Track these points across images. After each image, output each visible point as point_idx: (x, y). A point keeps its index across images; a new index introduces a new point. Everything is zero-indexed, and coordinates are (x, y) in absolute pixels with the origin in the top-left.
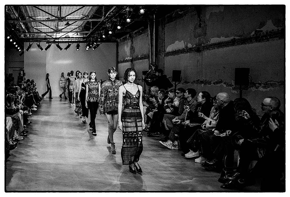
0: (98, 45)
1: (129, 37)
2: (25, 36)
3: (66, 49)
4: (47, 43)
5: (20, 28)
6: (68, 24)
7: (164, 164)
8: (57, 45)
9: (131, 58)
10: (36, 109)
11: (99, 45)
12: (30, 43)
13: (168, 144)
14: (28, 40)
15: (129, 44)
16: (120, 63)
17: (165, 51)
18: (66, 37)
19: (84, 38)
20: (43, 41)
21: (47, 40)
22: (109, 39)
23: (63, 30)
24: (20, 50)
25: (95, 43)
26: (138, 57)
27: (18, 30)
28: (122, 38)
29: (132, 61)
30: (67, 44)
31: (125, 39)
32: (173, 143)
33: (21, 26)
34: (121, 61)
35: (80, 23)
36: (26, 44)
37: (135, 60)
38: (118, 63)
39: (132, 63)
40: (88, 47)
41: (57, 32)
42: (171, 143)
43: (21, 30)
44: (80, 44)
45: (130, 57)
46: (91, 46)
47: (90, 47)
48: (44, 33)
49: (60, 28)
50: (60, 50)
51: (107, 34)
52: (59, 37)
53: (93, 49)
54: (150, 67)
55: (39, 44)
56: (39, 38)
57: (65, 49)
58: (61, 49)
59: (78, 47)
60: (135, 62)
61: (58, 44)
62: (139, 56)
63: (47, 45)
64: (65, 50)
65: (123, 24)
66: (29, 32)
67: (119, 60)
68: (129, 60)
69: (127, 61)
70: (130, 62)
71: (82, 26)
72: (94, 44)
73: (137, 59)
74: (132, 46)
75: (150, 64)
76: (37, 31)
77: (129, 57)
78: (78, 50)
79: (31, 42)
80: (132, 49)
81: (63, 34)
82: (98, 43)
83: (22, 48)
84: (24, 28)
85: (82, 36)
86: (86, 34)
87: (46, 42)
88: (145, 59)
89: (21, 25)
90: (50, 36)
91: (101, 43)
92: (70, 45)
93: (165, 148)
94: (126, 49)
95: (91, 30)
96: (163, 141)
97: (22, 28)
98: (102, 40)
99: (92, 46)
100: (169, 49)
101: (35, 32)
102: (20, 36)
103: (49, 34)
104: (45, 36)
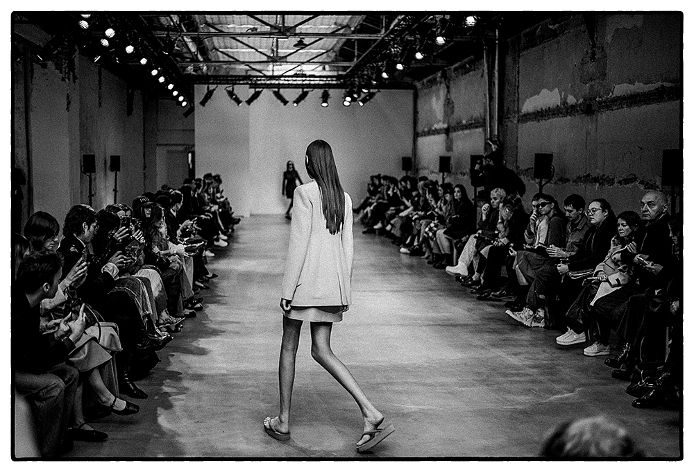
0: (371, 95)
1: (441, 77)
2: (197, 69)
3: (297, 101)
4: (250, 88)
5: (185, 50)
6: (301, 45)
7: (515, 361)
8: (275, 92)
9: (445, 126)
10: (226, 244)
11: (373, 94)
12: (208, 88)
13: (524, 316)
14: (204, 79)
15: (442, 93)
16: (422, 136)
17: (519, 111)
18: (296, 75)
19: (338, 77)
20: (241, 82)
21: (251, 80)
22: (396, 83)
23: (289, 59)
24: (184, 104)
25: (364, 90)
26: (461, 122)
27: (180, 55)
28: (425, 80)
29: (447, 131)
30: (300, 91)
31: (433, 82)
32: (534, 313)
33: (187, 47)
34: (423, 132)
35: (330, 42)
36: (200, 91)
37: (455, 131)
38: (416, 135)
39: (448, 138)
40: (349, 99)
41: (276, 62)
42: (531, 313)
43: (188, 55)
44: (331, 91)
45: (444, 123)
46: (355, 96)
47: (354, 100)
48: (243, 63)
49: (282, 52)
50: (282, 104)
51: (391, 69)
52: (280, 73)
53: (361, 104)
55: (230, 89)
56: (232, 76)
57: (294, 102)
58: (285, 102)
59: (325, 98)
60: (454, 135)
61: (276, 90)
62: (464, 122)
63: (252, 91)
64: (295, 105)
65: (429, 48)
66: (207, 60)
67: (420, 129)
68: (441, 129)
69: (437, 132)
70: (444, 135)
71: (336, 49)
72: (364, 92)
73: (460, 127)
74: (448, 99)
75: (486, 139)
76: (227, 59)
77: (441, 123)
78: (325, 105)
79: (213, 83)
80: (449, 103)
81: (290, 67)
82: (372, 91)
83: (190, 98)
84: (193, 49)
85: (335, 73)
86: (345, 68)
87: (248, 86)
88: (476, 127)
89: (185, 42)
90: (260, 71)
91: (379, 91)
92: (307, 93)
93: (518, 326)
94: (434, 105)
95: (355, 60)
96: (513, 311)
97: (189, 49)
98: (382, 84)
99: (359, 96)
100: (528, 106)
101: (222, 60)
102: (184, 68)
103: (258, 67)
104: (247, 71)
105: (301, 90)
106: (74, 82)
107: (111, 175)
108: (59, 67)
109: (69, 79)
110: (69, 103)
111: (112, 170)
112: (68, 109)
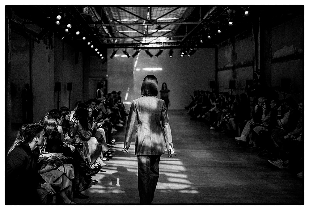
1: (230, 41)
2: (108, 41)
3: (157, 55)
4: (134, 49)
5: (103, 32)
6: (159, 28)
7: (274, 187)
8: (146, 51)
9: (232, 65)
10: (122, 125)
11: (195, 51)
12: (114, 50)
13: (278, 163)
14: (113, 46)
15: (231, 50)
16: (220, 70)
17: (272, 57)
18: (157, 43)
19: (177, 43)
20: (130, 47)
21: (135, 46)
22: (208, 44)
23: (153, 35)
24: (102, 58)
26: (240, 63)
27: (101, 34)
28: (221, 43)
29: (233, 68)
31: (226, 44)
32: (283, 162)
33: (104, 31)
34: (221, 68)
35: (172, 26)
36: (111, 51)
37: (238, 68)
38: (217, 70)
39: (234, 71)
40: (183, 53)
41: (147, 36)
42: (282, 161)
43: (104, 35)
44: (174, 50)
45: (231, 64)
46: (186, 52)
47: (185, 54)
48: (131, 37)
49: (150, 31)
51: (205, 39)
52: (149, 42)
53: (189, 56)
54: (255, 76)
55: (125, 50)
56: (125, 44)
57: (156, 56)
58: (151, 56)
59: (171, 53)
60: (237, 70)
61: (147, 50)
62: (242, 63)
63: (135, 51)
64: (156, 57)
65: (225, 27)
66: (113, 37)
67: (219, 67)
68: (230, 67)
69: (228, 69)
70: (231, 70)
71: (176, 29)
72: (191, 50)
73: (240, 66)
74: (234, 52)
75: (254, 72)
76: (122, 35)
77: (230, 64)
78: (171, 56)
79: (116, 48)
80: (234, 54)
81: (154, 38)
82: (195, 49)
83: (105, 55)
84: (107, 32)
85: (176, 41)
86: (181, 39)
87: (133, 49)
88: (249, 66)
89: (103, 28)
90: (138, 41)
91: (198, 49)
92: (162, 51)
93: (274, 168)
94: (227, 55)
95: (186, 34)
96: (272, 160)
97: (105, 32)
98: (200, 46)
99: (188, 52)
100: (277, 54)
101: (120, 36)
102: (102, 41)
103: (137, 39)
104: (132, 41)
105: (159, 50)
106: (52, 49)
107: (68, 92)
108: (45, 42)
109: (49, 47)
110: (49, 59)
111: (68, 90)
112: (49, 61)
